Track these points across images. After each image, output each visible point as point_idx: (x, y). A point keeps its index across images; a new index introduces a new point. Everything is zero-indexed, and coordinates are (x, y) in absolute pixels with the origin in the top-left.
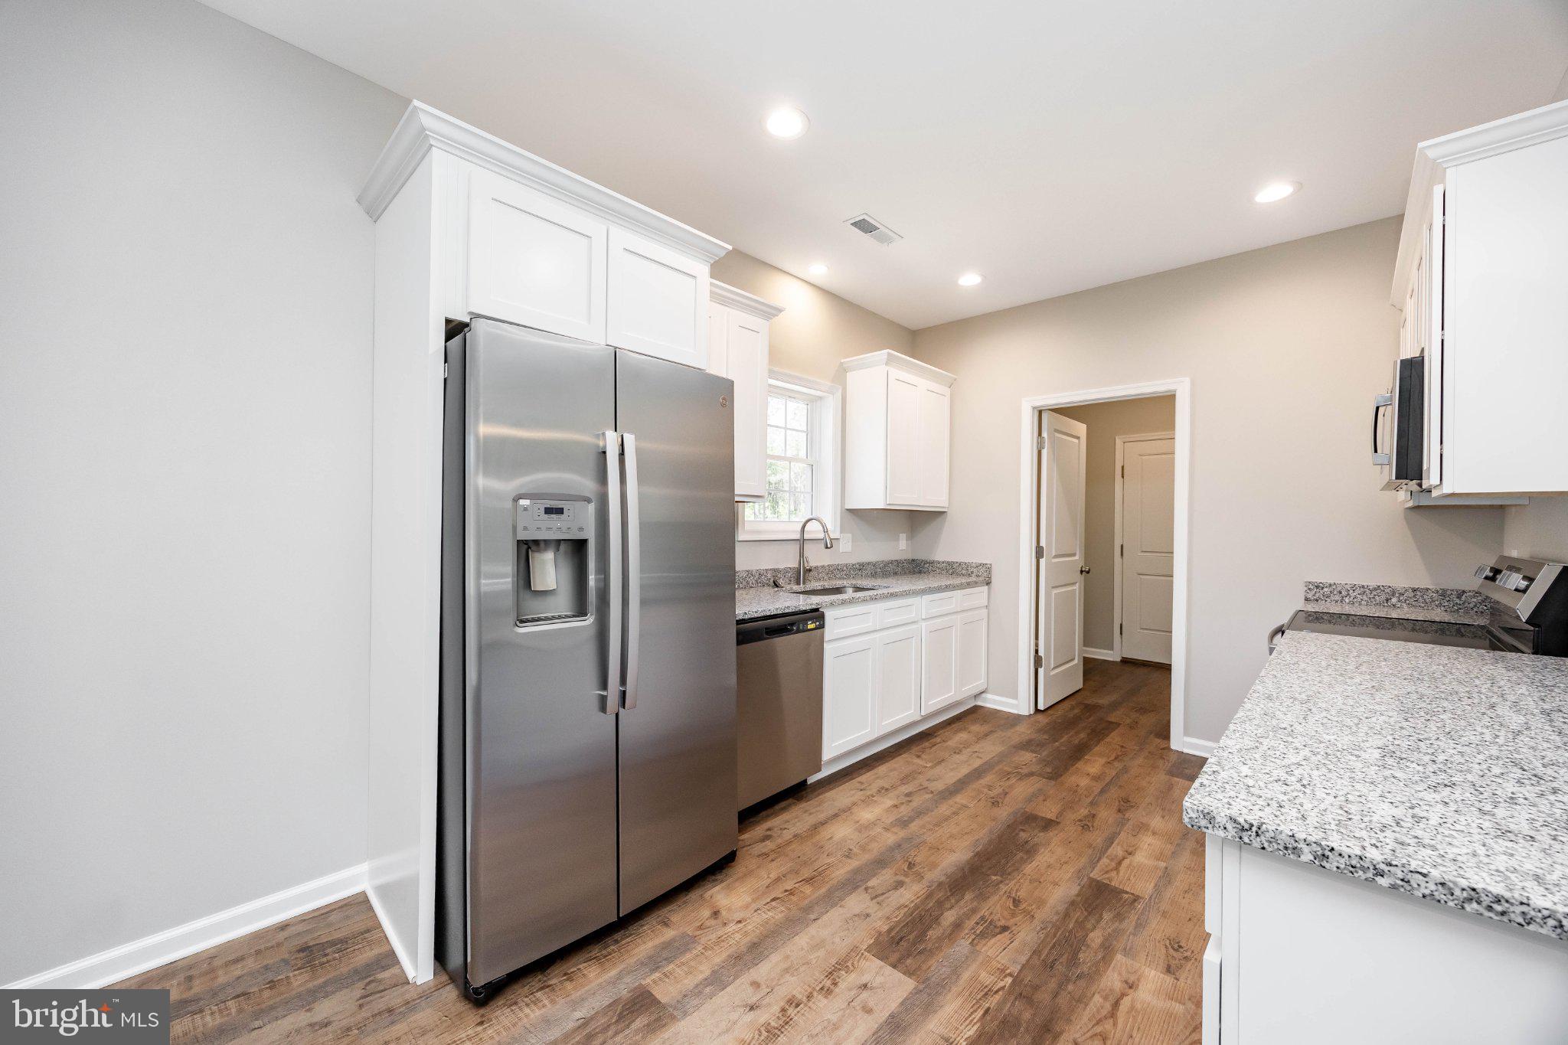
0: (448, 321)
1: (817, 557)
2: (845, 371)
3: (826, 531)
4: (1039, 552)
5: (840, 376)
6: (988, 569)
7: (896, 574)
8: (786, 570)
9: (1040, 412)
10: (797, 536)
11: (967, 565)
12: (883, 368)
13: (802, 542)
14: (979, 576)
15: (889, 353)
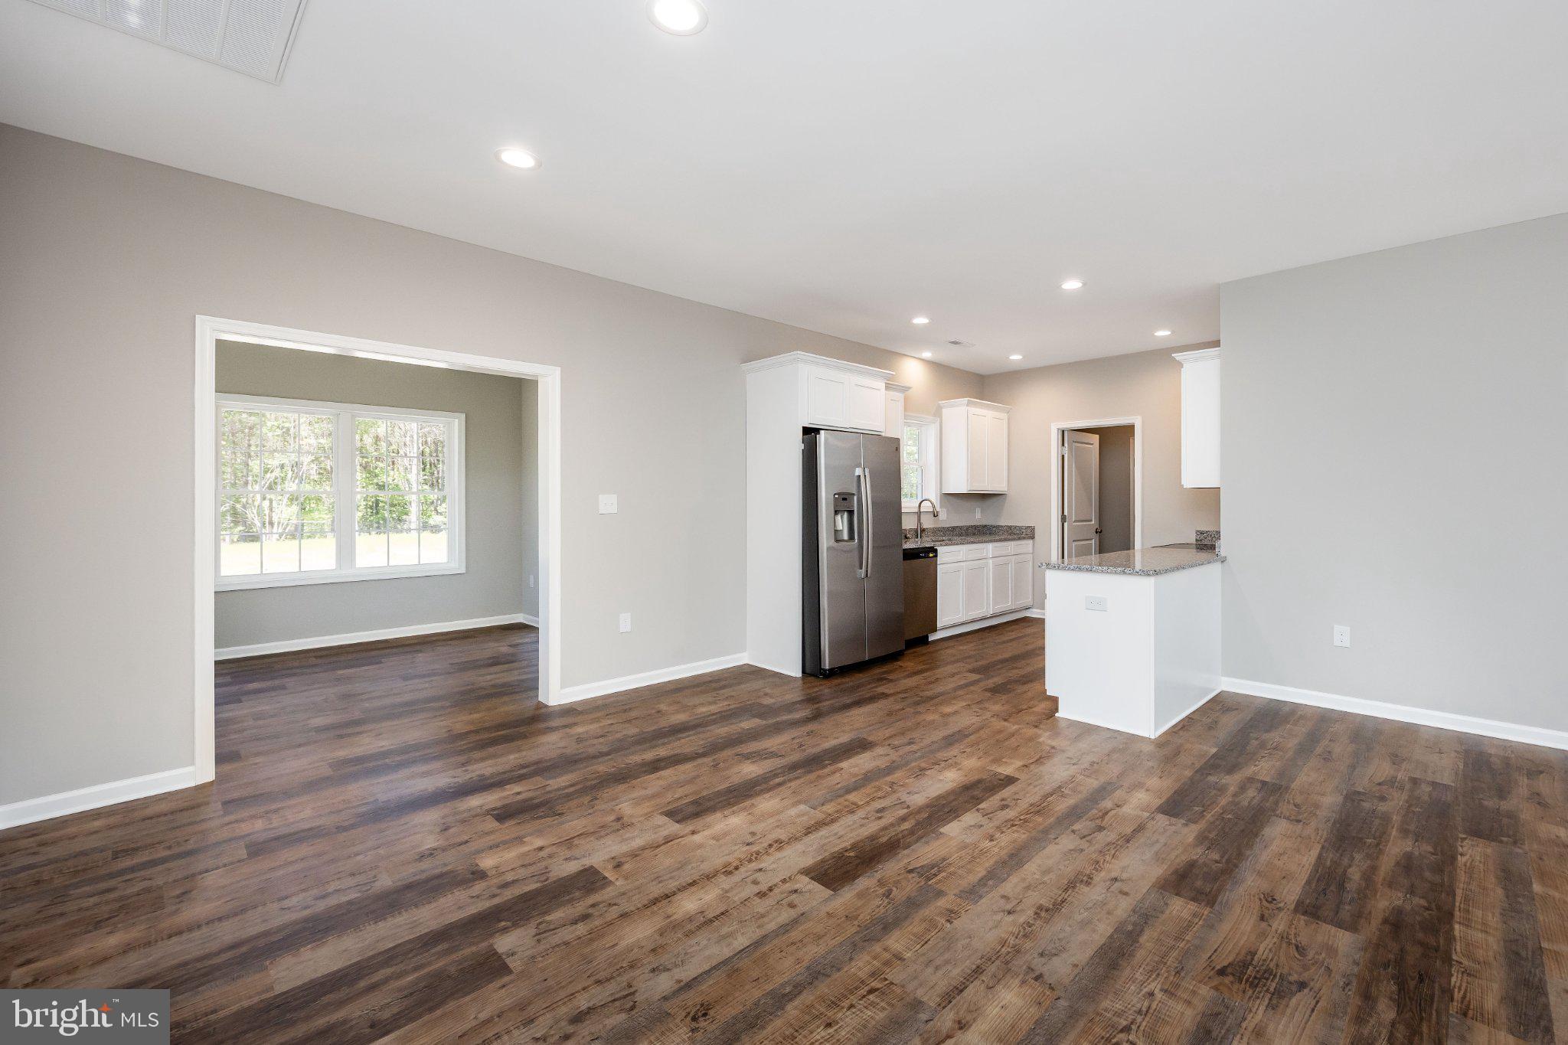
0: (804, 428)
1: (928, 523)
2: (942, 408)
3: (934, 507)
4: (1063, 519)
5: (938, 413)
6: (1033, 529)
7: (974, 534)
8: (911, 530)
9: (1063, 431)
10: (916, 510)
11: (1020, 528)
12: (964, 409)
13: (919, 514)
14: (1026, 533)
15: (968, 400)
